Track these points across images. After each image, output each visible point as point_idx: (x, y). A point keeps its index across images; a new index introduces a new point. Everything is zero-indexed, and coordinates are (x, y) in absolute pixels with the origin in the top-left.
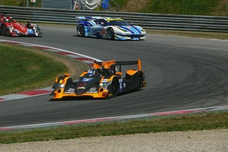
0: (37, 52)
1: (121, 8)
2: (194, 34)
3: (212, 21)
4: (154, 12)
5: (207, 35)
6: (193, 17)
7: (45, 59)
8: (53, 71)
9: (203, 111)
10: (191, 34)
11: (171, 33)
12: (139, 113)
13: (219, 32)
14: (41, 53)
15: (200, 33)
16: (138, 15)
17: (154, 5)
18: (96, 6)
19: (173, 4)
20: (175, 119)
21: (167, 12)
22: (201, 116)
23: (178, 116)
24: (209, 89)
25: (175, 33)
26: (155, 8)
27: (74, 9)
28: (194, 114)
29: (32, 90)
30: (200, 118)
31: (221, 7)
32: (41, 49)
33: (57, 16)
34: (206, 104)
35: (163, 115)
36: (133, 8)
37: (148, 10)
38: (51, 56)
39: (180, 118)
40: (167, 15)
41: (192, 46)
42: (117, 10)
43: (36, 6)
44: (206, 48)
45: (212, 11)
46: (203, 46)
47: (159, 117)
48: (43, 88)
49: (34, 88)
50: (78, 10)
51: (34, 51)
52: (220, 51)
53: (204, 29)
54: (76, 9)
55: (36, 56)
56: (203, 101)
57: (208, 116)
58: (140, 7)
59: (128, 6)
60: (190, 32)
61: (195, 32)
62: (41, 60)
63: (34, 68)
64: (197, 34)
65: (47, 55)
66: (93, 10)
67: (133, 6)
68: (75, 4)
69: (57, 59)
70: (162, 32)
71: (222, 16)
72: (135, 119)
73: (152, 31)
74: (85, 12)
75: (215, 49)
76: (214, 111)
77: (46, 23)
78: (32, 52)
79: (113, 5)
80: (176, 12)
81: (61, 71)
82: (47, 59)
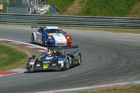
0: (5, 44)
1: (63, 12)
2: (116, 30)
3: (128, 21)
4: (87, 15)
5: (125, 31)
6: (115, 18)
7: (12, 49)
8: (17, 58)
9: (128, 85)
10: (113, 30)
11: (99, 30)
12: (82, 86)
13: (134, 29)
14: (8, 45)
15: (120, 29)
16: (76, 17)
17: (87, 10)
18: (46, 11)
19: (100, 9)
20: (109, 90)
21: (96, 15)
22: (127, 88)
23: (111, 88)
24: (130, 69)
25: (102, 30)
26: (88, 12)
27: (30, 14)
28: (122, 87)
29: (4, 71)
30: (126, 90)
31: (134, 11)
32: (8, 42)
33: (18, 19)
34: (129, 80)
35: (100, 88)
36: (72, 12)
37: (82, 14)
38: (16, 47)
39: (112, 89)
40: (96, 17)
41: (115, 39)
42: (61, 14)
43: (3, 12)
44: (125, 40)
45: (128, 14)
46: (123, 38)
47: (97, 89)
48: (11, 70)
49: (5, 70)
50: (32, 15)
51: (3, 44)
52: (136, 42)
53: (123, 27)
54: (31, 13)
55: (4, 47)
56: (126, 77)
57: (132, 88)
58: (77, 11)
59: (68, 11)
60: (113, 29)
61: (116, 29)
62: (9, 50)
63: (4, 56)
64: (118, 31)
65: (12, 46)
66: (43, 14)
67: (71, 11)
68: (31, 10)
69: (20, 50)
70: (93, 29)
71: (135, 17)
72: (80, 90)
73: (85, 29)
74: (38, 16)
75: (132, 40)
76: (136, 84)
77: (10, 24)
78: (1, 44)
79: (58, 11)
80: (102, 15)
81: (23, 57)
82: (13, 49)
